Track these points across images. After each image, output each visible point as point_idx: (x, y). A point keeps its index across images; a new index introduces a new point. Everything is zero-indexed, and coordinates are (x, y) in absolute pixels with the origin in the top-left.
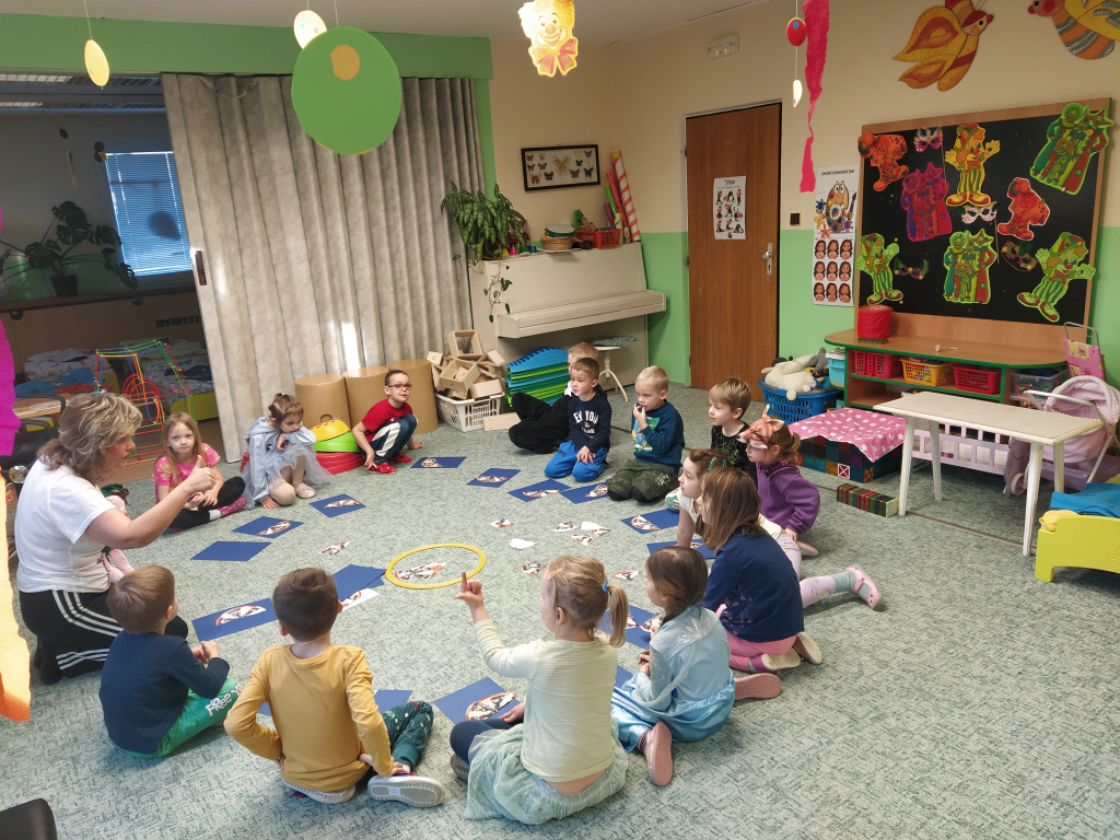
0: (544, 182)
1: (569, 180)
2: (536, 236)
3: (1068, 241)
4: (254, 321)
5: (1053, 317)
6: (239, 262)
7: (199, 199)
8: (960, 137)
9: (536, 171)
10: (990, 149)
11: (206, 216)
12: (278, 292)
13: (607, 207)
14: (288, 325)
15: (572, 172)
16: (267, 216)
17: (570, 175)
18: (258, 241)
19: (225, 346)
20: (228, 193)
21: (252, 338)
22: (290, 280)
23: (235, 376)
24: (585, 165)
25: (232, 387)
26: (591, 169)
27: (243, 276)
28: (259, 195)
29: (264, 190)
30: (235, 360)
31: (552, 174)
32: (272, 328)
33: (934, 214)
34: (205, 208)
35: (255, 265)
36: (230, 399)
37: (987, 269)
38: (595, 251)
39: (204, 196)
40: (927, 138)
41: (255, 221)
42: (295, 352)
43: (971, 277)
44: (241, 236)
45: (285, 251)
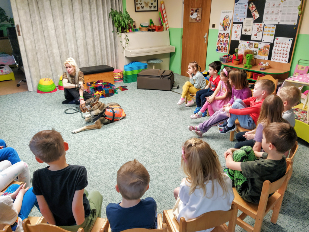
0: (141, 9)
1: (149, 9)
2: (138, 27)
4: (37, 48)
6: (32, 29)
7: (17, 8)
9: (139, 5)
11: (20, 13)
12: (45, 39)
13: (160, 19)
14: (48, 50)
15: (150, 7)
16: (41, 15)
17: (149, 8)
18: (38, 23)
19: (27, 55)
20: (27, 7)
21: (37, 53)
22: (49, 35)
23: (30, 65)
24: (154, 5)
25: (29, 69)
26: (156, 6)
27: (33, 33)
28: (38, 8)
29: (40, 6)
30: (30, 60)
31: (143, 7)
32: (43, 50)
34: (19, 11)
35: (37, 30)
36: (29, 72)
38: (155, 32)
39: (19, 7)
41: (36, 16)
42: (51, 58)
44: (32, 20)
45: (47, 26)
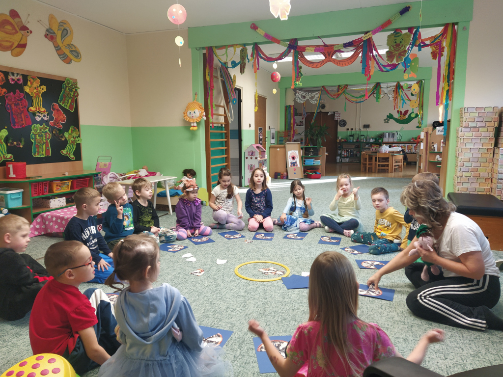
3: (73, 129)
5: (73, 158)
8: (30, 81)
10: (43, 89)
33: (23, 115)
37: (49, 141)
40: (15, 78)
43: (43, 145)
